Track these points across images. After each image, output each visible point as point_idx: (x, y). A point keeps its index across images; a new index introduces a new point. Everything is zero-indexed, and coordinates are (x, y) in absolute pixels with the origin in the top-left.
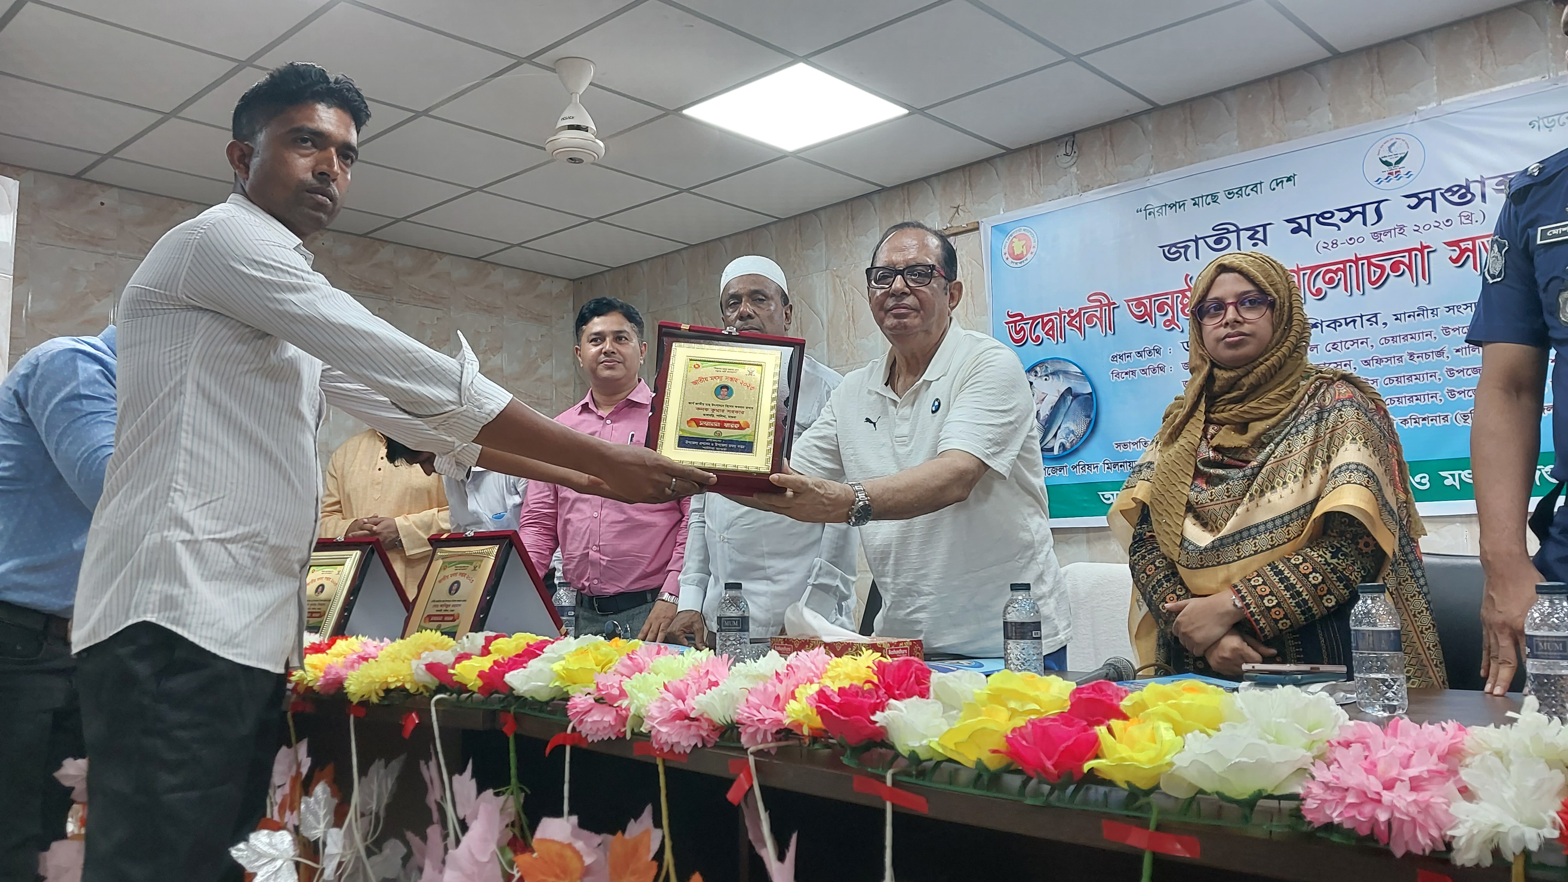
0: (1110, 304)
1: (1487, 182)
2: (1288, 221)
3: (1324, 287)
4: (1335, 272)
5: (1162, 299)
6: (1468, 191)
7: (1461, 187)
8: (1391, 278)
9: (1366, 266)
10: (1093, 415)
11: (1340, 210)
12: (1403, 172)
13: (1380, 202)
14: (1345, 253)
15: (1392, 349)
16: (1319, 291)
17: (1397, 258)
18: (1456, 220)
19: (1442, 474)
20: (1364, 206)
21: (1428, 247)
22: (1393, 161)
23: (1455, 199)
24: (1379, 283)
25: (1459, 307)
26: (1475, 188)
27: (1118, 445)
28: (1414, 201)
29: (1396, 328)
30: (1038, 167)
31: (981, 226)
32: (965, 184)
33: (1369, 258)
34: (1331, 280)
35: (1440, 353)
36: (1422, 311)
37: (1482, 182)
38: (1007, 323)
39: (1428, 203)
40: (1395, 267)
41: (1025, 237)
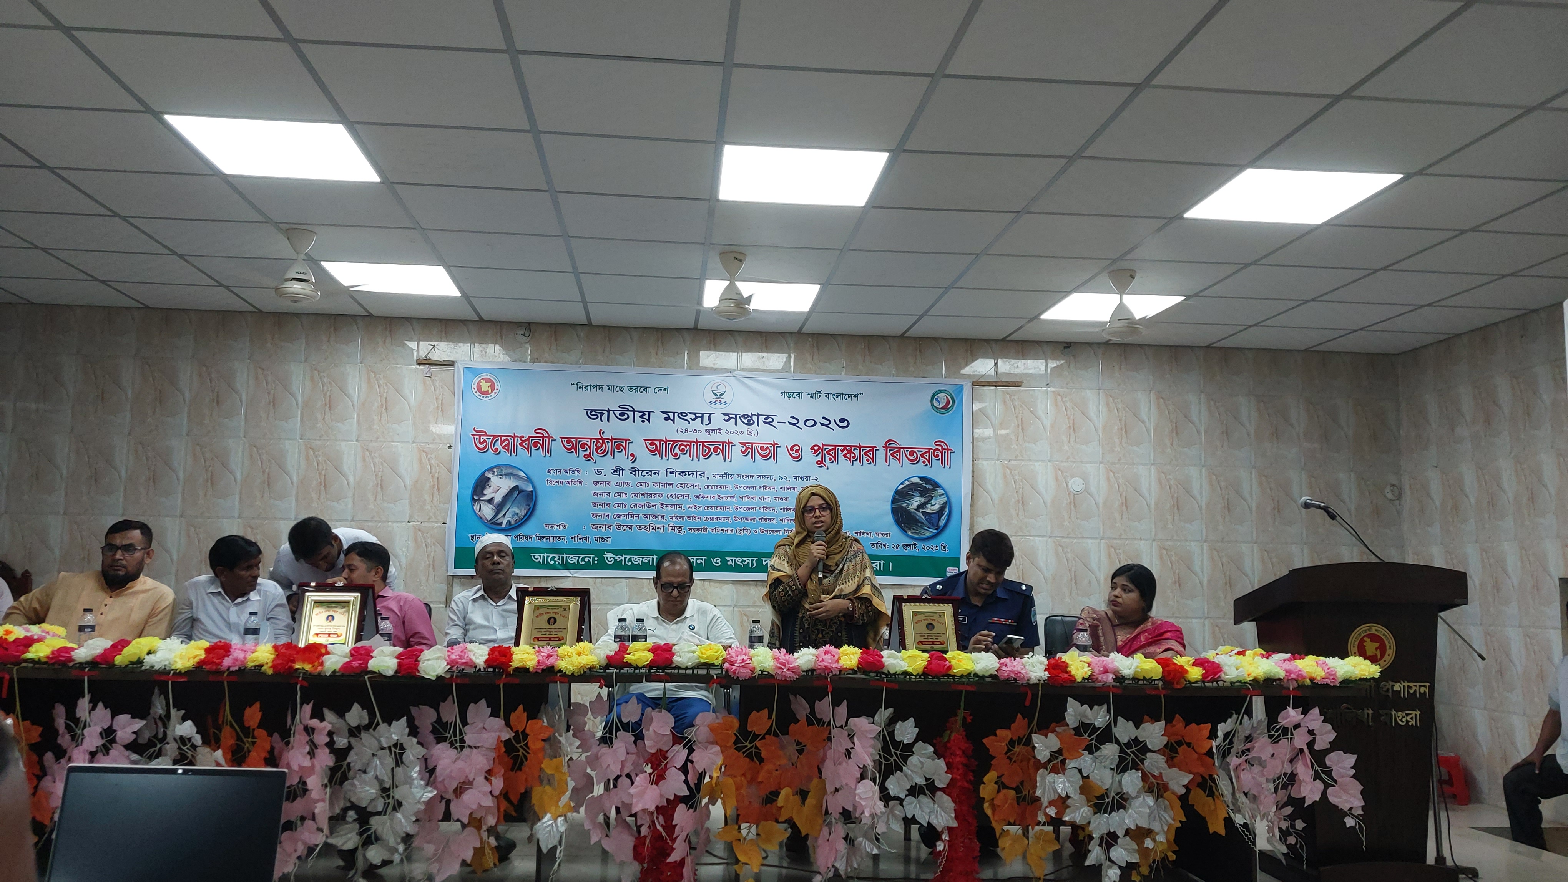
0: (549, 437)
1: (760, 416)
2: (663, 413)
3: (679, 452)
4: (686, 446)
5: (584, 441)
6: (752, 419)
7: (749, 416)
8: (713, 455)
9: (701, 446)
10: (532, 505)
11: (690, 413)
12: (723, 401)
13: (711, 414)
14: (692, 437)
15: (711, 492)
16: (676, 454)
17: (717, 445)
18: (745, 432)
19: (727, 559)
20: (703, 414)
21: (732, 443)
22: (718, 394)
23: (745, 421)
24: (707, 456)
25: (743, 476)
26: (755, 418)
27: (547, 526)
28: (727, 418)
29: (714, 481)
30: (501, 336)
31: (456, 365)
32: (442, 331)
33: (703, 442)
34: (683, 450)
35: (733, 497)
36: (726, 474)
37: (758, 416)
38: (473, 435)
39: (733, 420)
40: (715, 450)
41: (490, 381)
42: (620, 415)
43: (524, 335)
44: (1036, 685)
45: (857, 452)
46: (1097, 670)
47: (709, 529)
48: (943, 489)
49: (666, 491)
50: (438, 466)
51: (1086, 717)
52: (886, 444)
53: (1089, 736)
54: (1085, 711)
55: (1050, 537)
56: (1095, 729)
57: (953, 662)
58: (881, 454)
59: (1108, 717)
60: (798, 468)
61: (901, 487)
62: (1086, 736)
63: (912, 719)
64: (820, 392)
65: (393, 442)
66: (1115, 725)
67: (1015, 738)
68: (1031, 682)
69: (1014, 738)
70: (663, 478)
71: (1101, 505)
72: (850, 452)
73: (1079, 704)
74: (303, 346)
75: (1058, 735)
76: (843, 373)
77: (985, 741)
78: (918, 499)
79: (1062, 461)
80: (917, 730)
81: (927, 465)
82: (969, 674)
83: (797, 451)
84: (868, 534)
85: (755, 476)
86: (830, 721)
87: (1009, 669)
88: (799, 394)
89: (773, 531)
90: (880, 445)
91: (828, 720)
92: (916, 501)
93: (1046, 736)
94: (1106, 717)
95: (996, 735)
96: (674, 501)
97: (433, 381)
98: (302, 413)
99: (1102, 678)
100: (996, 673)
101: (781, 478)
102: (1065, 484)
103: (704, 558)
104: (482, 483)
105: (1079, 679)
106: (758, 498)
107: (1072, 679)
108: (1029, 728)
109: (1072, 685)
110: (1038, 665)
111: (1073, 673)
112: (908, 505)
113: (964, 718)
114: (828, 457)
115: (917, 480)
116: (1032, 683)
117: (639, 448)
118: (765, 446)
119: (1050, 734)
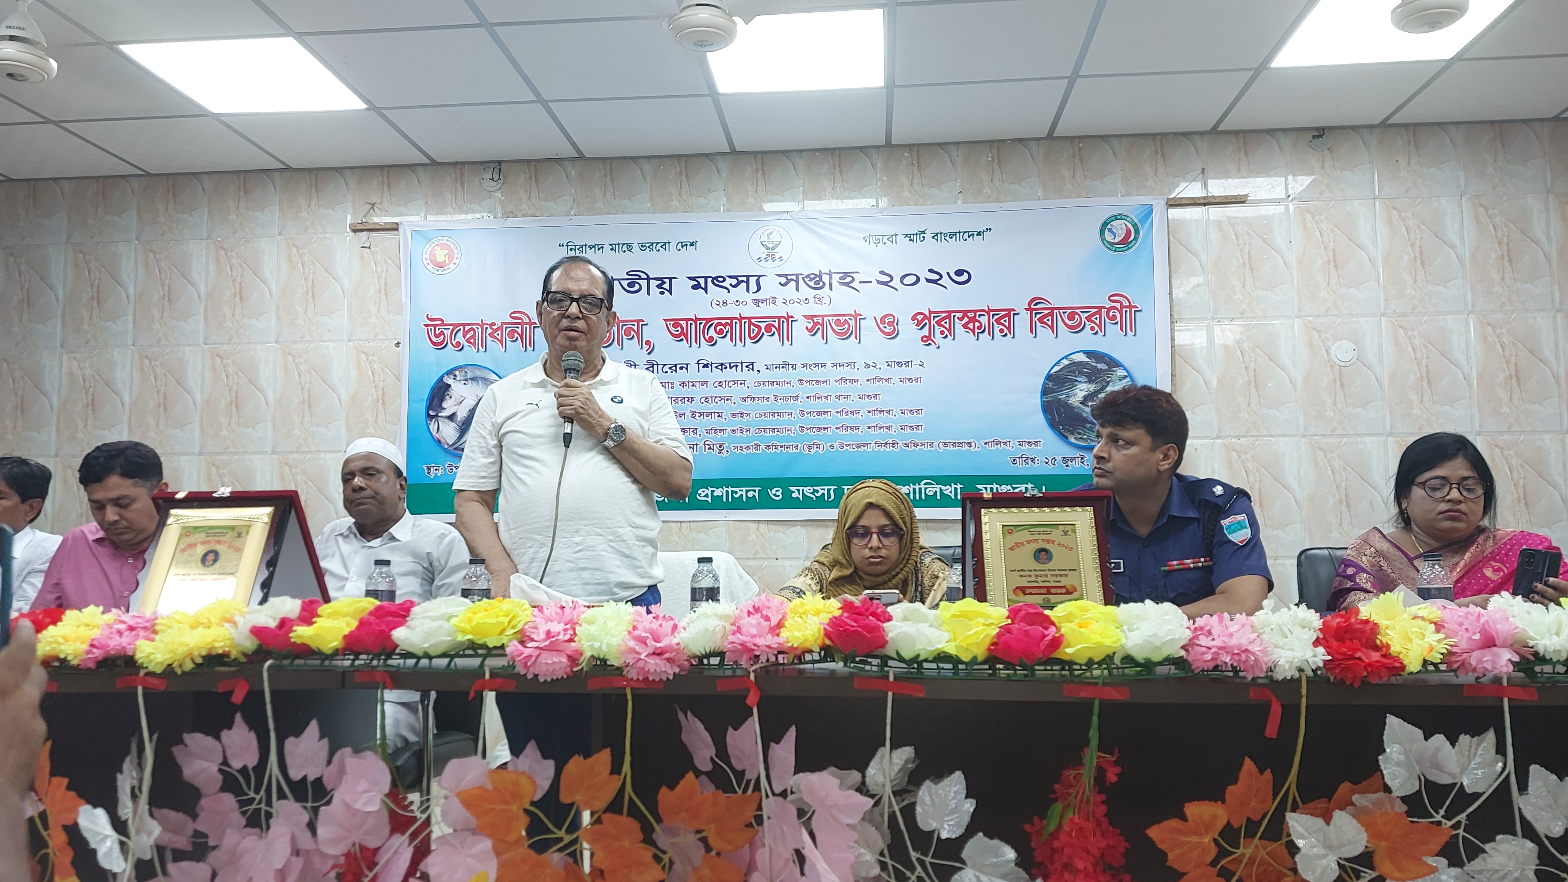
0: (529, 323)
1: (834, 275)
2: (690, 278)
3: (715, 336)
4: (725, 325)
6: (821, 280)
7: (816, 275)
8: (765, 337)
9: (747, 325)
11: (730, 277)
12: (777, 256)
13: (760, 276)
14: (732, 311)
15: (763, 391)
16: (711, 338)
17: (770, 322)
18: (812, 300)
19: (792, 488)
20: (748, 277)
21: (792, 317)
22: (770, 246)
23: (812, 284)
24: (757, 339)
25: (809, 365)
26: (826, 278)
28: (784, 280)
29: (766, 375)
30: (462, 184)
31: (401, 229)
32: (383, 184)
33: (750, 318)
34: (721, 331)
35: (796, 398)
36: (785, 365)
37: (830, 275)
38: (426, 325)
39: (793, 283)
40: (768, 328)
41: (448, 247)
42: (629, 285)
43: (493, 180)
44: (1292, 684)
45: (984, 320)
46: (1462, 642)
47: (763, 446)
48: (1125, 369)
49: (699, 393)
50: (383, 370)
51: (1440, 768)
52: (1029, 304)
53: (1447, 817)
54: (1437, 750)
55: (1303, 436)
56: (1464, 798)
57: (1066, 629)
58: (1022, 321)
59: (1500, 764)
60: (897, 349)
61: (1056, 369)
62: (1438, 818)
63: (958, 776)
64: (923, 232)
65: (323, 341)
66: (1523, 787)
67: (1239, 822)
68: (1279, 676)
69: (1236, 826)
70: (693, 374)
71: (1386, 382)
72: (973, 320)
73: (1419, 733)
74: (206, 218)
75: (1359, 815)
76: (959, 202)
77: (1153, 832)
78: (1084, 386)
79: (1319, 316)
80: (970, 806)
81: (1096, 333)
82: (1110, 658)
83: (890, 324)
84: (1005, 443)
85: (829, 365)
86: (758, 780)
87: (1218, 643)
88: (892, 237)
89: (859, 446)
90: (1020, 306)
91: (754, 777)
92: (1082, 389)
93: (1328, 820)
94: (1493, 764)
95: (1184, 818)
96: (710, 407)
97: (373, 255)
98: (206, 309)
99: (1480, 661)
100: (1183, 653)
101: (868, 366)
102: (1324, 352)
103: (757, 489)
104: (440, 392)
105: (1413, 665)
106: (833, 397)
107: (1395, 666)
108: (1275, 796)
109: (1393, 680)
110: (1297, 630)
111: (1395, 649)
112: (1068, 397)
113: (1101, 771)
114: (938, 329)
115: (1081, 358)
116: (1280, 678)
117: (656, 332)
118: (842, 319)
119: (1337, 814)
